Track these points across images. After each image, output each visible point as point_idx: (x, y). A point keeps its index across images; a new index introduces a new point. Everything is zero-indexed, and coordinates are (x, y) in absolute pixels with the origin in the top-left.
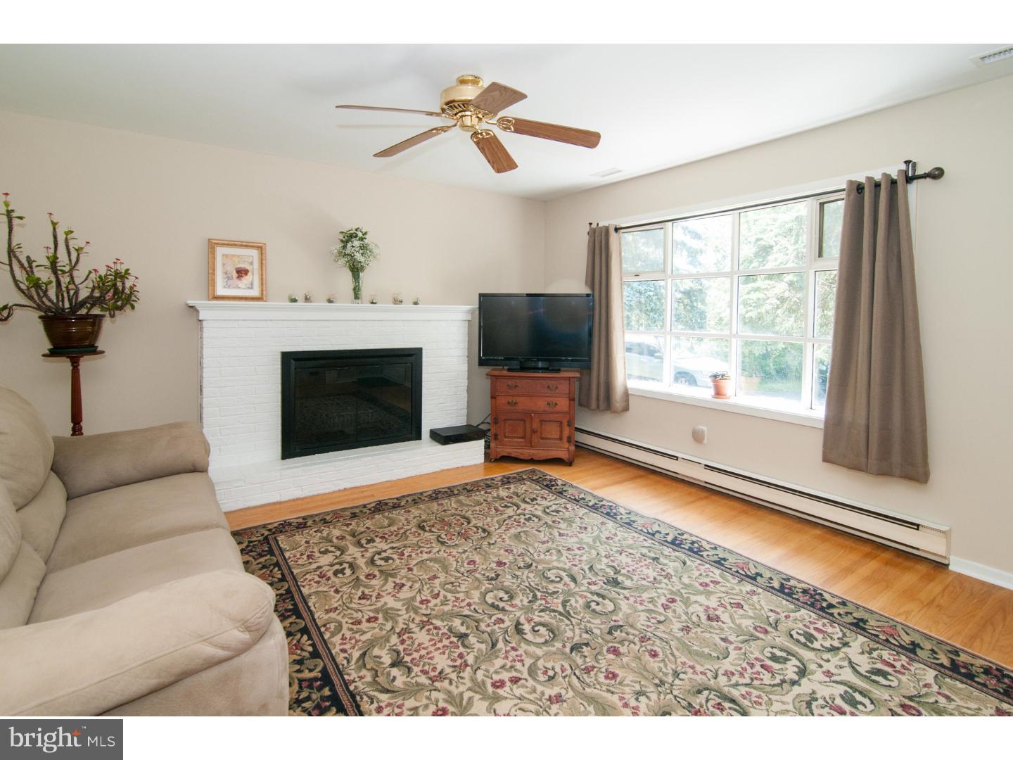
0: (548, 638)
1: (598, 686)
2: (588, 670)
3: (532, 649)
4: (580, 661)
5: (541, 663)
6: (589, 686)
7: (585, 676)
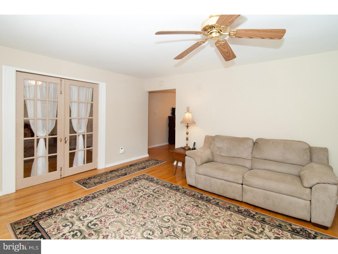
0: (164, 218)
1: (149, 209)
2: (151, 212)
3: (167, 214)
4: (154, 214)
5: (164, 211)
6: (151, 209)
7: (152, 211)
